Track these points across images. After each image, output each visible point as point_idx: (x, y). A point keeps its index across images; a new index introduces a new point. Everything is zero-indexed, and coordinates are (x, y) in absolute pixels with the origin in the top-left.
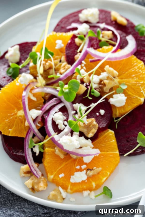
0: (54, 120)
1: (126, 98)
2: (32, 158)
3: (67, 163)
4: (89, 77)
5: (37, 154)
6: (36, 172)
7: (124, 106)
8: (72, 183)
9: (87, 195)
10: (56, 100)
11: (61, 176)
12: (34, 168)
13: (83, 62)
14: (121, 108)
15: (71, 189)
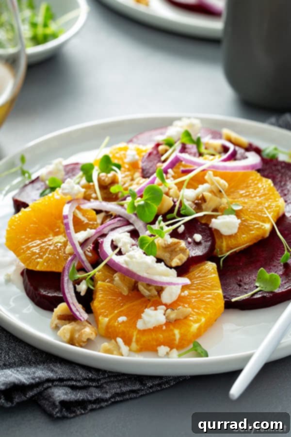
0: (114, 243)
1: (239, 221)
2: (73, 294)
3: (132, 304)
4: (178, 192)
5: (82, 294)
6: (80, 313)
7: (236, 234)
8: (140, 331)
9: (165, 353)
10: (119, 220)
11: (122, 319)
12: (75, 307)
13: (170, 171)
14: (230, 236)
15: (137, 341)
